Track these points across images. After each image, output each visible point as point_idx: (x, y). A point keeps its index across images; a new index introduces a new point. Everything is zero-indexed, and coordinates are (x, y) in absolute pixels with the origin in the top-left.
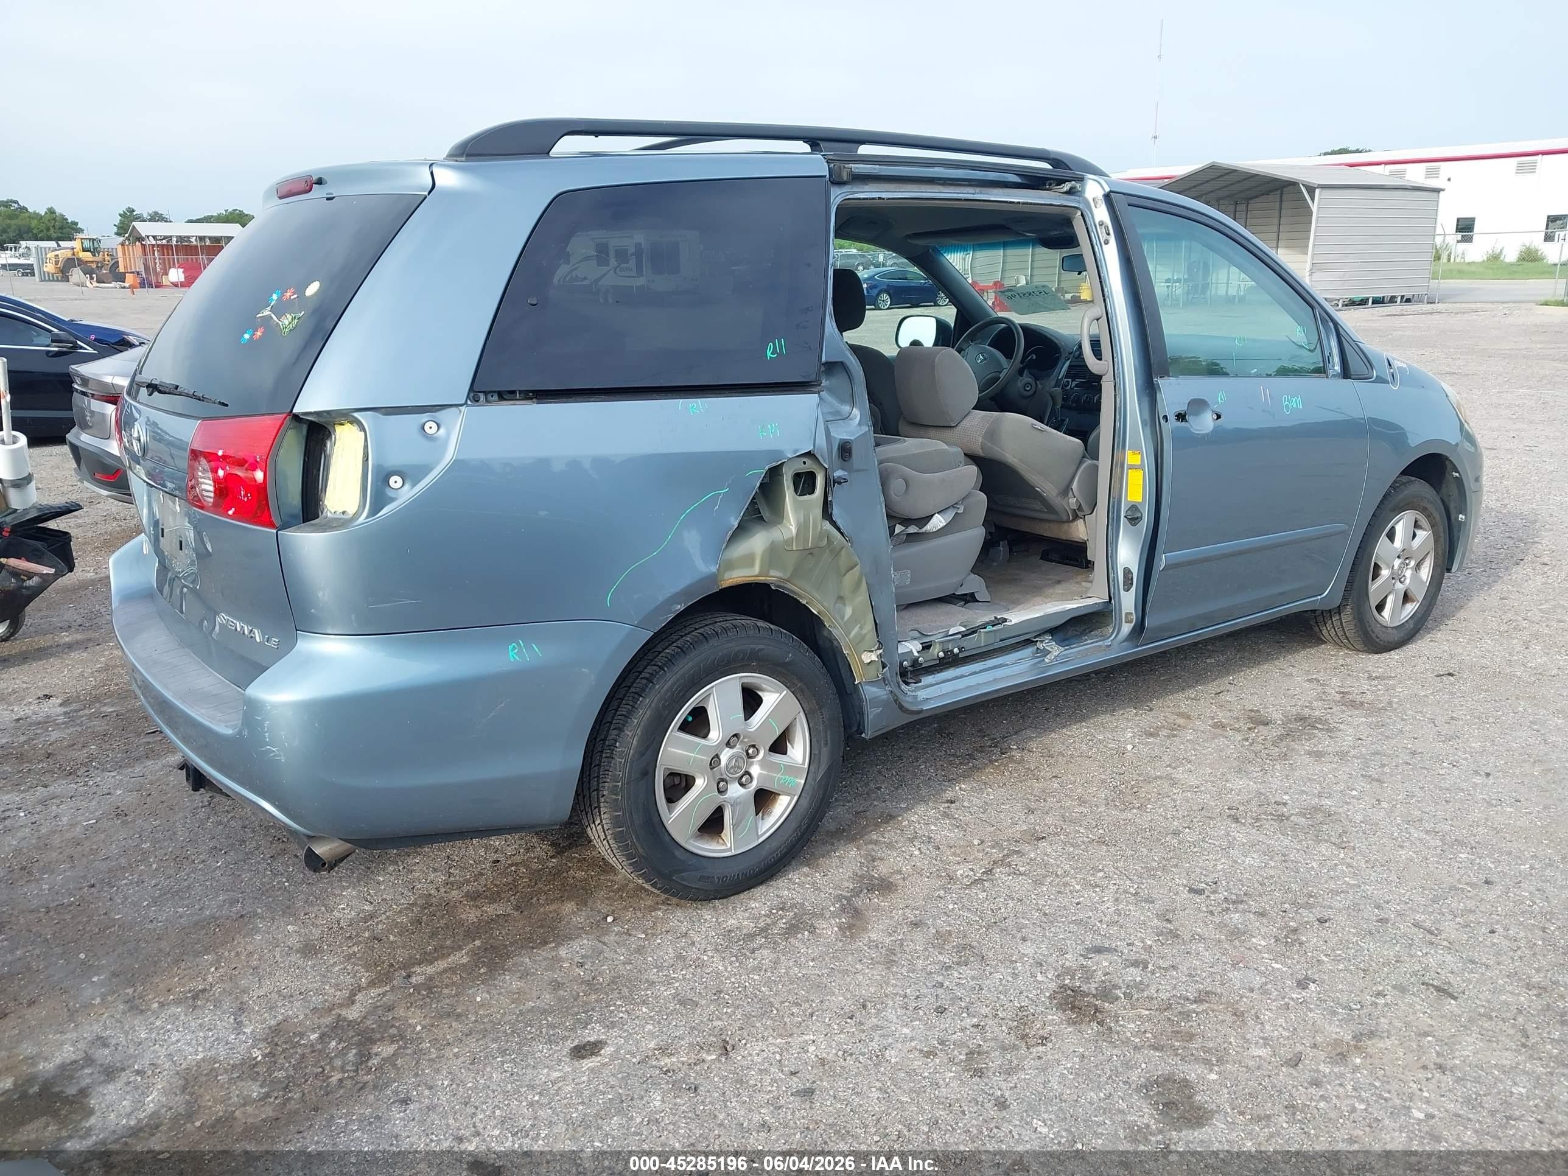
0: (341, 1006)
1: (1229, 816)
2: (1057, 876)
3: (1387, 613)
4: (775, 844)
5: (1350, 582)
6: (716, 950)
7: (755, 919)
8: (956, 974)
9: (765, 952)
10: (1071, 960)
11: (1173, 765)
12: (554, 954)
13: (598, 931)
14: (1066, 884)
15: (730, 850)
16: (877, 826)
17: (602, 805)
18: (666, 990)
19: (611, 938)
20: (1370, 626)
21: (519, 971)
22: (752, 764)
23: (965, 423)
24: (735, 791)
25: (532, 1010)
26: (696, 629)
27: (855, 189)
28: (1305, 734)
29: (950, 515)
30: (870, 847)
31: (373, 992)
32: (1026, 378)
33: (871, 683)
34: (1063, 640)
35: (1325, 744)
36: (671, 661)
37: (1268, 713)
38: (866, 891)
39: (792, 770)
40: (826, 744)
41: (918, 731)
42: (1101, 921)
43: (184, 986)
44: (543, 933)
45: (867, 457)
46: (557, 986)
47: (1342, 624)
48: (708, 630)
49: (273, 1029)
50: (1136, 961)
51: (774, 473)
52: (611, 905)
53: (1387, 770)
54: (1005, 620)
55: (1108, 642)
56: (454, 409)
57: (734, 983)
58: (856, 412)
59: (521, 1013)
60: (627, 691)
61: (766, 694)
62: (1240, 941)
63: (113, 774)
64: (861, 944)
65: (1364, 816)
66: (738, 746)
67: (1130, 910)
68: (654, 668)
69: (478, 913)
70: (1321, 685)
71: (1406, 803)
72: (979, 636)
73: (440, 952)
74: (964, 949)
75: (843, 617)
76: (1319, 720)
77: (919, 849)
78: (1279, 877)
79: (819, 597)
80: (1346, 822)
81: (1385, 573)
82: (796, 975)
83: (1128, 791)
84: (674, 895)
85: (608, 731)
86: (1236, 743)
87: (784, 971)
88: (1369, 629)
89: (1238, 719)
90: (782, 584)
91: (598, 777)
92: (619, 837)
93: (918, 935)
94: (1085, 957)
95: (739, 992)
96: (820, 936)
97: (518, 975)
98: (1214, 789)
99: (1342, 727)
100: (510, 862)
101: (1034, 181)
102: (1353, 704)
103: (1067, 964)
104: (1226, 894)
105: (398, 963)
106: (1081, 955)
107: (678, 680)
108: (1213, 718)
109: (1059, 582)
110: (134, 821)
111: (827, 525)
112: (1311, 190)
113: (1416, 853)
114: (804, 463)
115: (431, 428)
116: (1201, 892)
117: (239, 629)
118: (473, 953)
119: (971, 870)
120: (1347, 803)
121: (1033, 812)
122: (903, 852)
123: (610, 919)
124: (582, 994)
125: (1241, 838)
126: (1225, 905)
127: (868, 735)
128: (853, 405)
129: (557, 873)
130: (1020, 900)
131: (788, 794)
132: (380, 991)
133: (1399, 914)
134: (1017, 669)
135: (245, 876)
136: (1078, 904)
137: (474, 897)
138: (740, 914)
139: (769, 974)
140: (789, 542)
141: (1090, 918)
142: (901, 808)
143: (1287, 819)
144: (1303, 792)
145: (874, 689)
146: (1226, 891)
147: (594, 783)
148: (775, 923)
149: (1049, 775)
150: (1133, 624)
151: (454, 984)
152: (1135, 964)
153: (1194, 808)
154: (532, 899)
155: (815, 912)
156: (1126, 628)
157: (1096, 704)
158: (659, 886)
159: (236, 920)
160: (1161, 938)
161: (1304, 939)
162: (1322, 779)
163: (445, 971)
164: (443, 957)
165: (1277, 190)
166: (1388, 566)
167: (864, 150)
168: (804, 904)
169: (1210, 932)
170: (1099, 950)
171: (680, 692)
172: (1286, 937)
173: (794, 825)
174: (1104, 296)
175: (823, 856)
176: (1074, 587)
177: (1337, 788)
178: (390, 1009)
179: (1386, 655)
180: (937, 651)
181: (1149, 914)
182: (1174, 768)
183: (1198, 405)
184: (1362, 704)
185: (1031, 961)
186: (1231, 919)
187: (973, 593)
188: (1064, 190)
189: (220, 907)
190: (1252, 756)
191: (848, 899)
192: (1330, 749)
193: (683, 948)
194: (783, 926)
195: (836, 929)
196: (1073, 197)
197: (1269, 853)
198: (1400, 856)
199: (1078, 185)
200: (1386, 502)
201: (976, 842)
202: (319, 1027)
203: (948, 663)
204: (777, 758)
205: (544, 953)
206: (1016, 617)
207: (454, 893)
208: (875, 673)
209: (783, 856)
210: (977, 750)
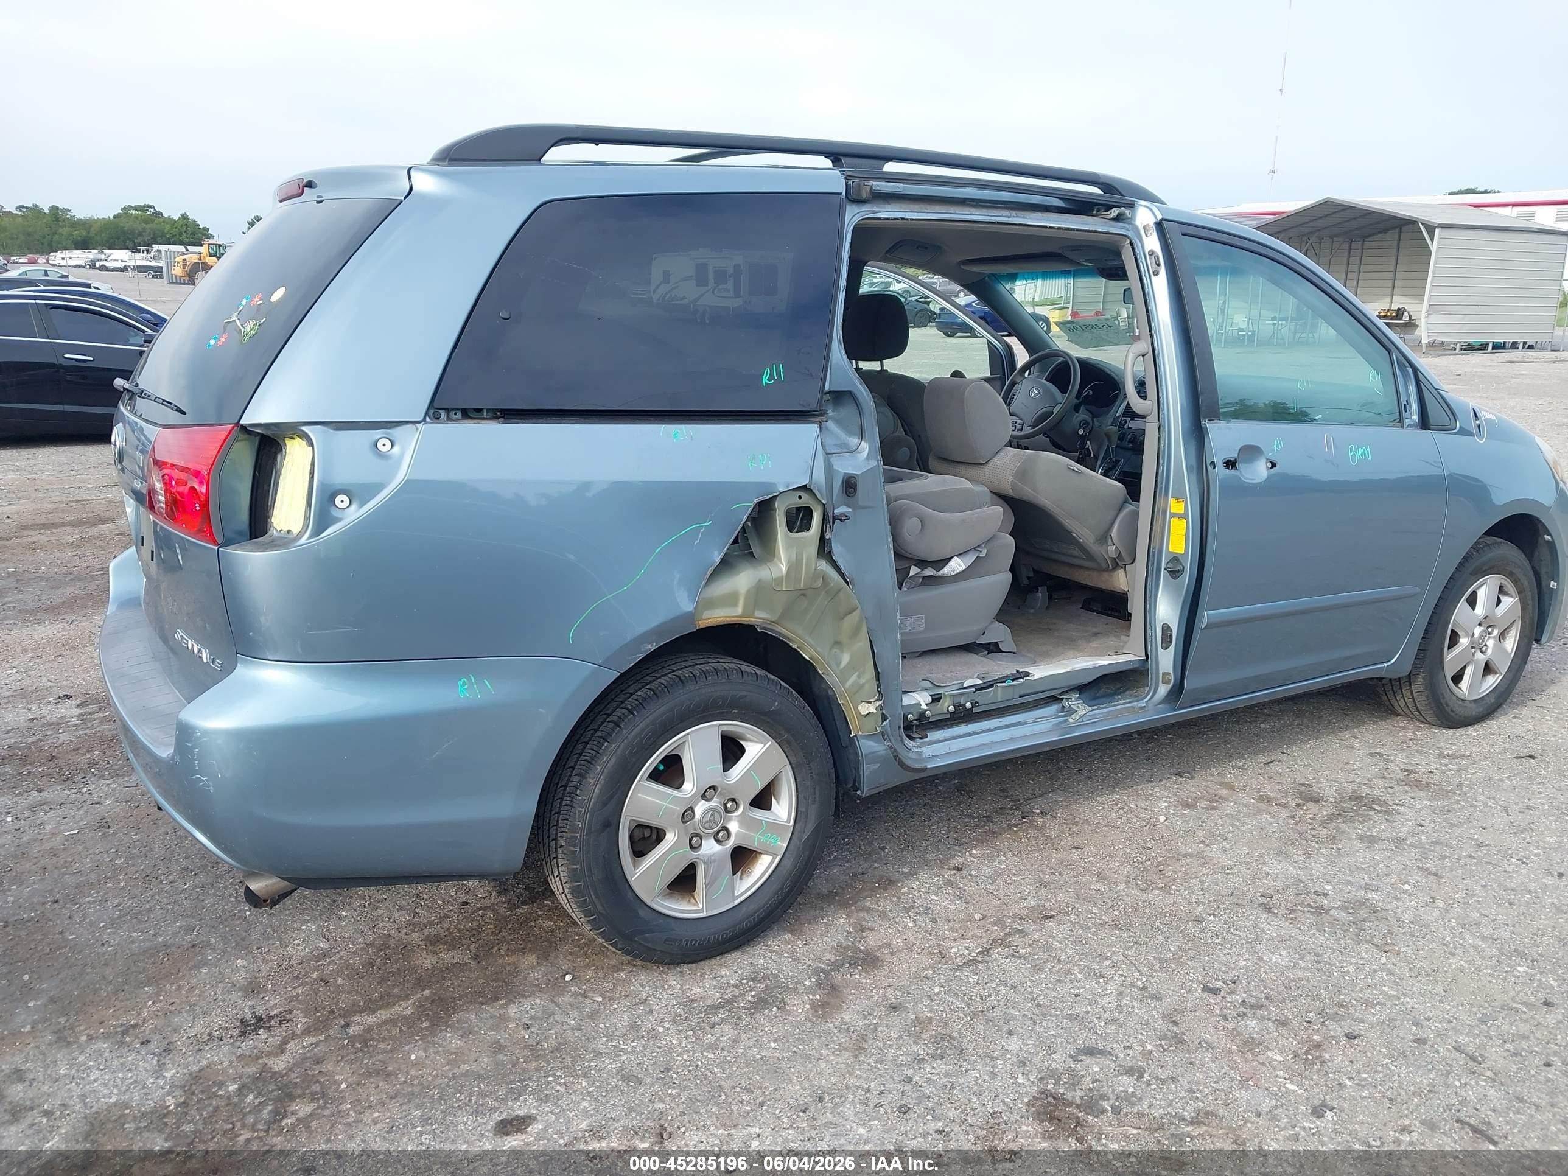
0: (269, 1054)
1: (1260, 905)
2: (1059, 961)
3: (1464, 684)
4: (753, 907)
5: (1422, 651)
6: (674, 1021)
7: (722, 988)
8: (928, 1069)
9: (726, 1028)
10: (1058, 1061)
11: (1207, 842)
12: (502, 1012)
13: (554, 990)
14: (1068, 972)
15: (702, 911)
16: (874, 890)
17: (560, 856)
18: (611, 1063)
19: (567, 999)
20: (1444, 698)
21: (463, 1028)
22: (730, 819)
23: (996, 461)
24: (710, 847)
25: (466, 1074)
26: (674, 671)
27: (875, 208)
28: (1358, 815)
29: (970, 558)
30: (861, 915)
31: (307, 1041)
32: (1083, 415)
33: (869, 737)
34: (1094, 699)
35: (1380, 827)
36: (641, 705)
37: (1319, 788)
38: (847, 965)
39: (775, 828)
40: (815, 801)
41: (936, 786)
42: (1099, 1018)
43: (118, 1019)
44: (496, 987)
45: (873, 493)
46: (498, 1048)
47: (1412, 693)
48: (686, 673)
49: (194, 1075)
50: (1131, 1068)
51: (764, 508)
52: (573, 961)
53: (1447, 862)
54: (1028, 674)
55: (1142, 704)
56: (410, 426)
57: (686, 1061)
58: (865, 446)
59: (454, 1077)
60: (593, 735)
61: (750, 744)
62: (1253, 1054)
63: (108, 782)
64: (831, 1025)
65: (1415, 916)
66: (715, 799)
67: (1133, 1007)
68: (624, 711)
69: (434, 961)
70: (1385, 760)
71: (1464, 903)
72: (996, 692)
73: (386, 1001)
74: (943, 1039)
75: (838, 665)
76: (1377, 800)
77: (914, 921)
78: (1308, 981)
79: (813, 643)
80: (1393, 921)
81: (1464, 641)
82: (754, 1056)
83: (1153, 868)
84: (636, 957)
85: (570, 777)
86: (1281, 821)
87: (742, 1051)
88: (1443, 702)
89: (1286, 793)
90: (770, 627)
91: (557, 825)
92: (576, 892)
93: (895, 1020)
94: (1075, 1059)
95: (690, 1071)
96: (789, 1013)
97: (460, 1032)
98: (1248, 872)
99: (1402, 809)
100: (479, 905)
101: (1081, 206)
102: (1418, 785)
103: (1054, 1065)
104: (1244, 995)
105: (339, 1010)
106: (1071, 1056)
107: (648, 726)
108: (1258, 791)
109: (1096, 635)
110: (115, 834)
111: (824, 565)
112: (1431, 229)
113: (1469, 962)
114: (800, 497)
115: (384, 446)
116: (1216, 992)
117: (190, 647)
118: (420, 1006)
119: (967, 949)
120: (1397, 899)
121: (1045, 886)
122: (896, 923)
123: (568, 978)
124: (522, 1060)
125: (1271, 931)
126: (1242, 1009)
127: (865, 791)
128: (862, 437)
129: (524, 922)
130: (1013, 987)
131: (768, 853)
132: (313, 1040)
133: (1440, 1035)
134: (1037, 728)
135: (209, 902)
136: (1077, 995)
137: (433, 941)
138: (708, 982)
139: (725, 1053)
140: (779, 580)
141: (1088, 1013)
142: (903, 873)
143: (1327, 912)
144: (1348, 882)
145: (872, 743)
146: (1245, 992)
147: (553, 831)
148: (742, 995)
149: (1069, 845)
150: (1171, 685)
151: (391, 1038)
152: (1130, 1072)
153: (1223, 893)
154: (492, 948)
155: (788, 986)
156: (1163, 690)
157: (1133, 767)
158: (619, 946)
159: (187, 949)
160: (1163, 1043)
161: (1327, 1056)
162: (1372, 869)
163: (386, 1022)
164: (388, 1006)
165: (1394, 228)
166: (1467, 635)
167: (890, 167)
168: (778, 976)
169: (1219, 1040)
170: (1091, 1052)
171: (649, 739)
172: (1307, 1053)
173: (775, 886)
174: (1150, 331)
175: (809, 923)
176: (1112, 641)
177: (1387, 880)
178: (319, 1061)
179: (1462, 731)
180: (946, 704)
181: (1154, 1013)
182: (1208, 845)
183: (1251, 452)
184: (1428, 784)
185: (1014, 1059)
186: (1246, 1026)
187: (997, 643)
188: (1111, 216)
189: (175, 934)
190: (1296, 837)
191: (827, 973)
192: (1385, 835)
193: (638, 1017)
194: (750, 999)
195: (808, 1006)
196: (1121, 224)
197: (1301, 951)
198: (1450, 965)
199: (1127, 212)
200: (1467, 565)
201: (977, 917)
202: (241, 1078)
203: (960, 718)
204: (759, 814)
205: (491, 1010)
206: (1039, 672)
207: (415, 935)
208: (873, 726)
209: (761, 921)
210: (996, 812)
